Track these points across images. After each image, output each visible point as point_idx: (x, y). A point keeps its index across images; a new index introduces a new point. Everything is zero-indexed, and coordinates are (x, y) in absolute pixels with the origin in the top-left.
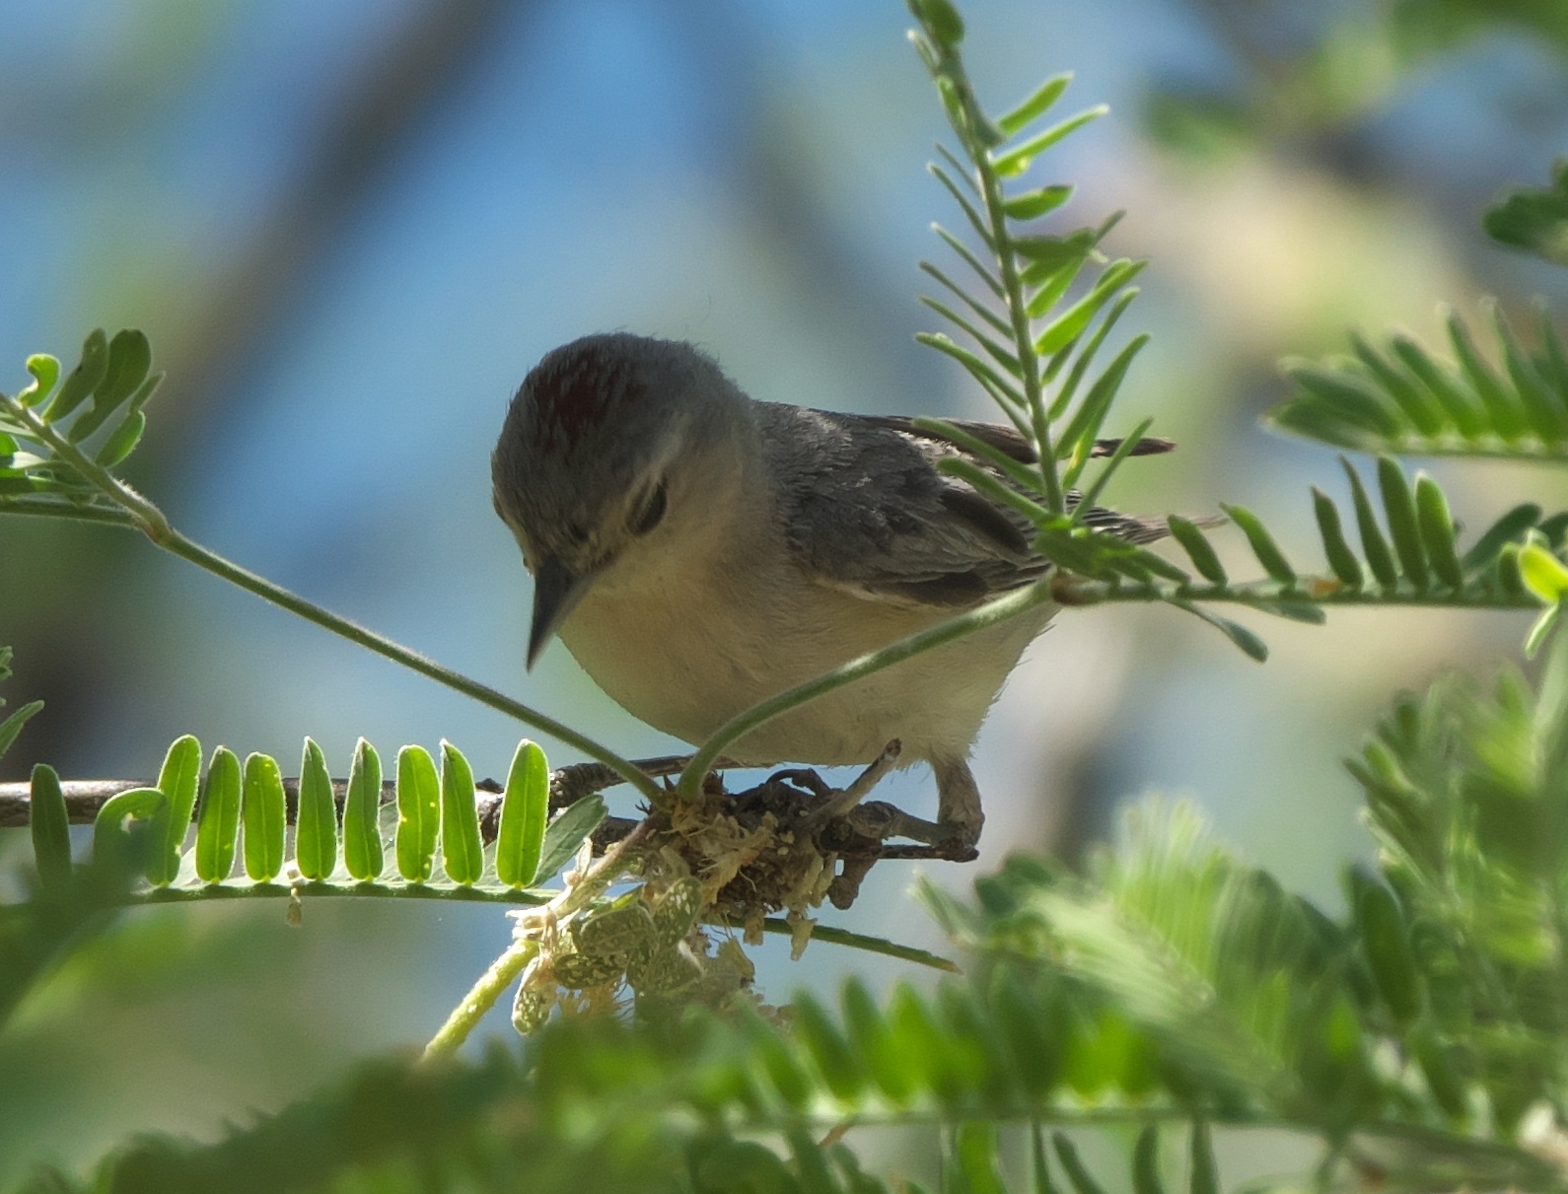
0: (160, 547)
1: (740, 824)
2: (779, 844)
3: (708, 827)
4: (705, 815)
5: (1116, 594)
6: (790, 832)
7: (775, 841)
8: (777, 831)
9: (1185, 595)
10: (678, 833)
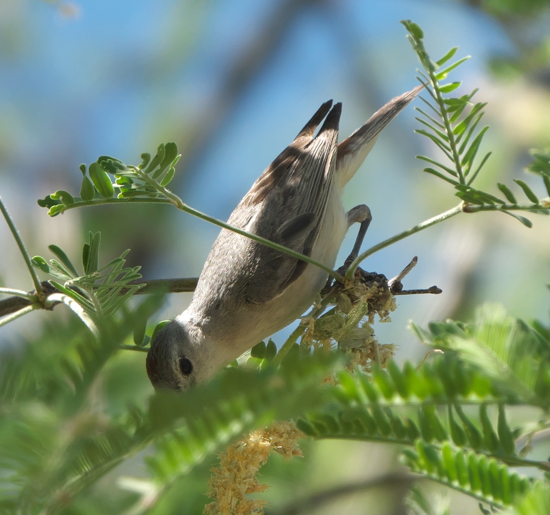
0: (180, 210)
1: (366, 286)
2: (379, 291)
3: (356, 287)
4: (355, 283)
5: (483, 208)
6: (382, 288)
7: (378, 290)
8: (378, 287)
9: (504, 208)
10: (347, 290)
